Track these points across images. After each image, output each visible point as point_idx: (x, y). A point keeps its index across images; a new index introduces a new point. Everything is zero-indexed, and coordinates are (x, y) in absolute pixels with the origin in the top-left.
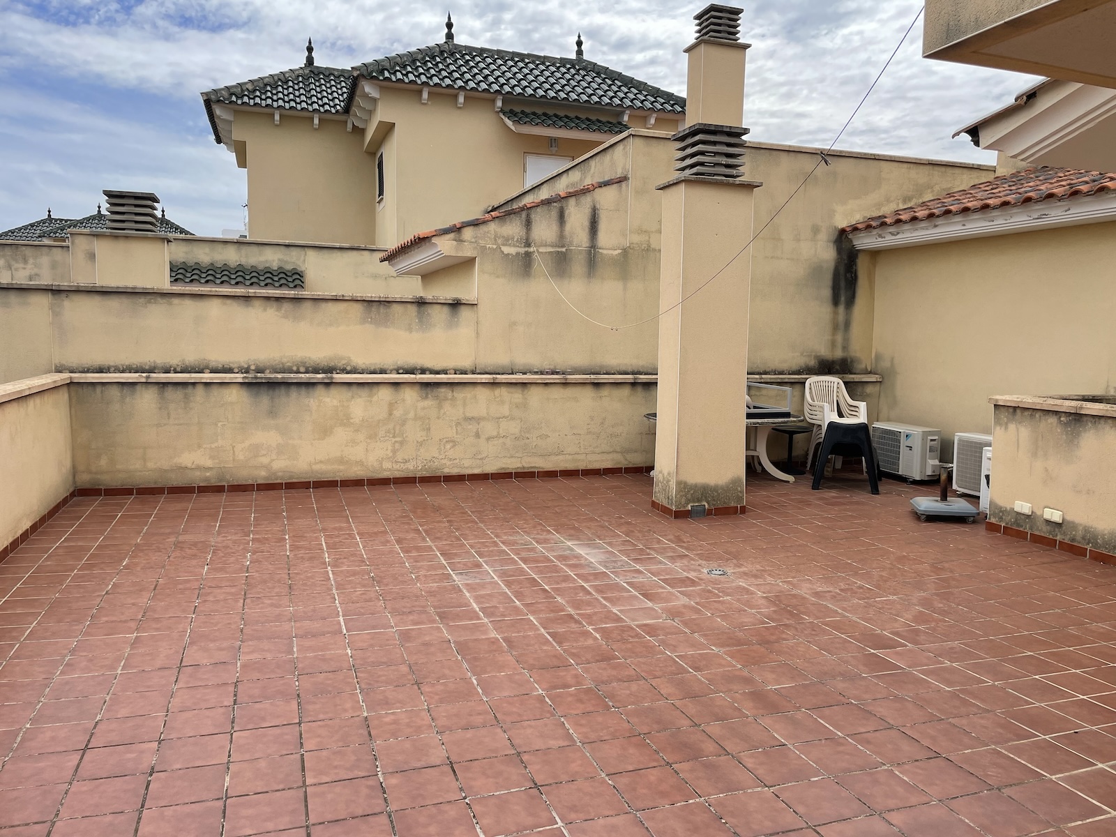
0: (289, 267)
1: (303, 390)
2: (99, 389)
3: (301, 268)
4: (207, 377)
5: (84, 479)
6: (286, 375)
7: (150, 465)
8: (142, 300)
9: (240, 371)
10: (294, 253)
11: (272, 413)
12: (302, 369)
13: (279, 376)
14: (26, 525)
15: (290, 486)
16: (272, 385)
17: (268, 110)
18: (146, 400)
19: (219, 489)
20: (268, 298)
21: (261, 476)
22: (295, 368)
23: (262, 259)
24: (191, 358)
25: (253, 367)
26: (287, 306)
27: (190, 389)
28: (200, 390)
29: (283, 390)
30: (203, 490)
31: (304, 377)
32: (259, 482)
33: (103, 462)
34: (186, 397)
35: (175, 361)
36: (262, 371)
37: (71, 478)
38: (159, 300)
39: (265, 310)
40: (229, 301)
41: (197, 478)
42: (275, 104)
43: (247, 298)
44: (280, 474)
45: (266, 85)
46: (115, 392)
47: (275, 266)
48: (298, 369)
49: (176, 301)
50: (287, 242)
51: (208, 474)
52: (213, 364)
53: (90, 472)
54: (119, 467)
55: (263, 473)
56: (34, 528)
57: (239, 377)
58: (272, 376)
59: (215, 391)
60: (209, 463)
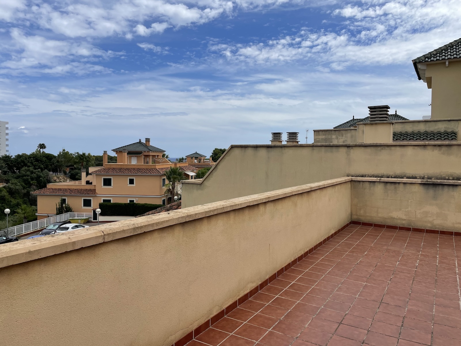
0: (449, 130)
1: (451, 188)
2: (361, 183)
3: (456, 130)
4: (405, 180)
5: (355, 217)
6: (442, 181)
7: (380, 215)
8: (379, 148)
9: (420, 178)
10: (453, 123)
11: (435, 198)
12: (451, 178)
13: (439, 181)
14: (333, 232)
15: (443, 233)
16: (435, 185)
17: (443, 61)
18: (379, 189)
19: (408, 229)
20: (435, 146)
21: (428, 226)
22: (447, 178)
23: (436, 128)
24: (398, 172)
25: (426, 177)
26: (444, 149)
27: (397, 185)
28: (401, 186)
29: (440, 187)
30: (402, 228)
31: (451, 182)
32: (427, 229)
33: (362, 212)
34: (395, 188)
35: (391, 173)
36: (431, 179)
37: (350, 216)
38: (386, 148)
39: (433, 151)
40: (416, 148)
41: (399, 223)
42: (446, 58)
43: (425, 146)
44: (437, 226)
45: (442, 50)
46: (367, 184)
47: (442, 130)
48: (449, 178)
49: (393, 148)
50: (449, 119)
51: (404, 222)
52: (408, 175)
53: (357, 215)
54: (367, 214)
55: (429, 225)
56: (336, 233)
57: (419, 181)
58: (435, 181)
59: (408, 186)
60: (404, 217)
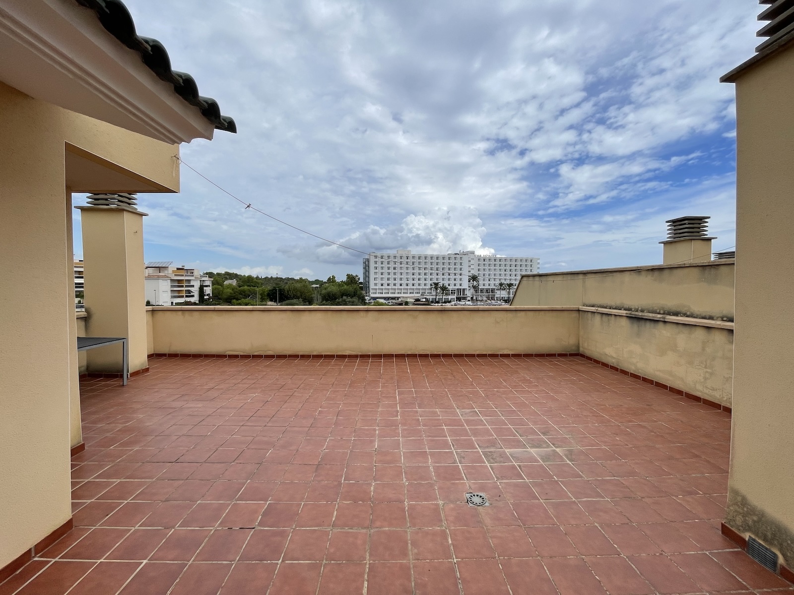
1: (652, 324)
2: (586, 313)
4: (622, 312)
6: (654, 315)
7: (597, 350)
9: (625, 310)
11: (638, 335)
12: (662, 312)
13: (651, 315)
15: (645, 380)
16: (639, 319)
18: (597, 320)
19: (616, 369)
21: (632, 369)
22: (658, 311)
25: (640, 309)
26: (656, 273)
27: (610, 317)
32: (632, 372)
34: (608, 320)
35: (613, 304)
36: (642, 311)
39: (646, 277)
41: (611, 361)
44: (640, 371)
46: (590, 314)
48: (660, 311)
51: (614, 361)
52: (626, 306)
53: (583, 348)
57: (625, 313)
58: (643, 314)
59: (617, 319)
60: (614, 355)
